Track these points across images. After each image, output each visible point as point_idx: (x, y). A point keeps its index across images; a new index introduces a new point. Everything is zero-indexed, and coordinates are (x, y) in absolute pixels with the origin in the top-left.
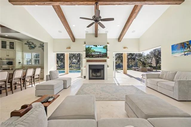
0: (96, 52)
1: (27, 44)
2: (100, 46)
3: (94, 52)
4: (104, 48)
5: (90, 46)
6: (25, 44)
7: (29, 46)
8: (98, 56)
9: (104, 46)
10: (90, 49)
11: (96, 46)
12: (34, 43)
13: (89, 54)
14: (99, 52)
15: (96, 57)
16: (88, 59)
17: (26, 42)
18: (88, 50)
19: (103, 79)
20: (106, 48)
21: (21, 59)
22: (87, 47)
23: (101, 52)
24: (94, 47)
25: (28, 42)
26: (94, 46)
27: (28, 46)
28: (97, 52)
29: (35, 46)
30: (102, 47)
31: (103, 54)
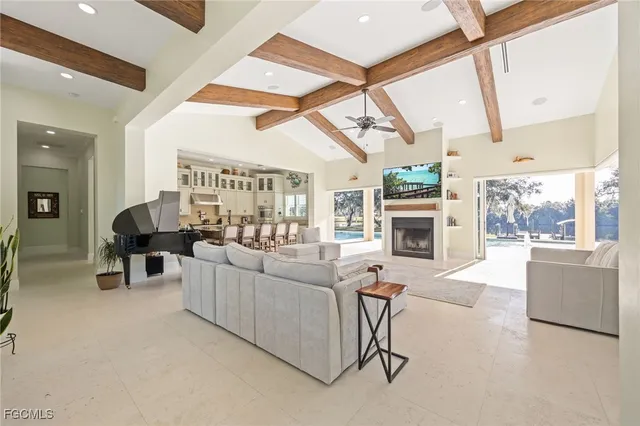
0: (408, 184)
2: (419, 168)
3: (405, 184)
4: (431, 170)
5: (394, 171)
6: (287, 178)
8: (415, 195)
9: (431, 165)
10: (395, 177)
11: (410, 168)
12: (299, 175)
13: (391, 189)
14: (417, 184)
15: (408, 197)
16: (389, 202)
18: (388, 181)
19: (431, 257)
20: (436, 169)
21: (281, 207)
22: (387, 172)
23: (422, 184)
24: (404, 171)
25: (291, 174)
26: (404, 168)
28: (412, 184)
29: (300, 182)
30: (426, 168)
31: (428, 189)
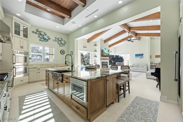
1: (36, 33)
3: (105, 53)
6: (33, 32)
7: (41, 36)
8: (106, 56)
11: (106, 49)
12: (48, 35)
17: (35, 31)
18: (102, 51)
25: (38, 30)
27: (39, 37)
29: (49, 39)
